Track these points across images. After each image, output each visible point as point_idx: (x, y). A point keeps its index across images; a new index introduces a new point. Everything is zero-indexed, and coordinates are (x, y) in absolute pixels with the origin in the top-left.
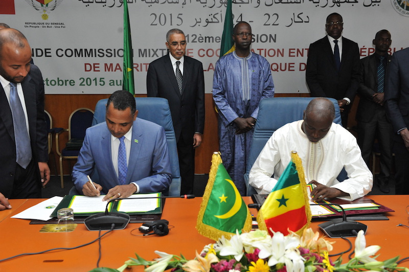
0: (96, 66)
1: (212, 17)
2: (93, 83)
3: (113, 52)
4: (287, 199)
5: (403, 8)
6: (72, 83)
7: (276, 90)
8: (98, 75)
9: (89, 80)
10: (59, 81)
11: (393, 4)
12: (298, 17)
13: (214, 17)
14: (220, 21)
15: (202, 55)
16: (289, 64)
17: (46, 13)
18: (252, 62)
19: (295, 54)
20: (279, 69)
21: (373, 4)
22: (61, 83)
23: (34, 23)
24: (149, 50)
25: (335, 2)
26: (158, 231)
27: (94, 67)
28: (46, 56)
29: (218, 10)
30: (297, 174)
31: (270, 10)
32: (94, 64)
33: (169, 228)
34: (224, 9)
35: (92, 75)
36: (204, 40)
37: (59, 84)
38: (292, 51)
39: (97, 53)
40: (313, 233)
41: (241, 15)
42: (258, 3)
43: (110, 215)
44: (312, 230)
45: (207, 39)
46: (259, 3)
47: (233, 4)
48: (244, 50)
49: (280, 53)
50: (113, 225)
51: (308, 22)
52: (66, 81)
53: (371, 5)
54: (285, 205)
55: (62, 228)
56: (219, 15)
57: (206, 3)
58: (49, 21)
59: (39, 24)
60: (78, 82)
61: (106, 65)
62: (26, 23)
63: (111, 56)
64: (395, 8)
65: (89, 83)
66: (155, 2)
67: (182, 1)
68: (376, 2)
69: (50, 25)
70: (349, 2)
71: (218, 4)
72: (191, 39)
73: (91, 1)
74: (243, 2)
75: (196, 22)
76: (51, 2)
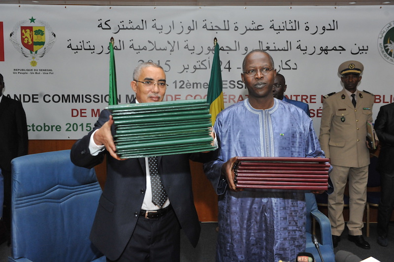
0: (83, 111)
1: (200, 63)
2: (80, 128)
3: (100, 98)
5: (391, 56)
6: (58, 128)
8: (84, 121)
9: (75, 125)
10: (45, 126)
11: (381, 52)
12: (286, 64)
13: (202, 64)
14: (208, 67)
17: (35, 60)
21: (361, 52)
22: (47, 128)
23: (23, 70)
25: (322, 50)
27: (81, 113)
28: (33, 102)
29: (206, 57)
32: (81, 110)
34: (212, 56)
35: (79, 120)
36: (192, 86)
37: (45, 130)
39: (85, 99)
41: (229, 62)
42: (245, 50)
45: (195, 85)
47: (220, 51)
51: (296, 69)
52: (52, 127)
53: (358, 53)
56: (207, 61)
57: (194, 50)
58: (38, 67)
59: (28, 70)
60: (64, 127)
61: (93, 110)
62: (14, 70)
63: (99, 101)
64: (383, 56)
65: (75, 129)
66: (143, 49)
67: (169, 48)
68: (364, 50)
69: (38, 72)
70: (336, 50)
71: (206, 51)
72: (179, 85)
73: (80, 48)
74: (231, 50)
75: (183, 68)
76: (40, 49)
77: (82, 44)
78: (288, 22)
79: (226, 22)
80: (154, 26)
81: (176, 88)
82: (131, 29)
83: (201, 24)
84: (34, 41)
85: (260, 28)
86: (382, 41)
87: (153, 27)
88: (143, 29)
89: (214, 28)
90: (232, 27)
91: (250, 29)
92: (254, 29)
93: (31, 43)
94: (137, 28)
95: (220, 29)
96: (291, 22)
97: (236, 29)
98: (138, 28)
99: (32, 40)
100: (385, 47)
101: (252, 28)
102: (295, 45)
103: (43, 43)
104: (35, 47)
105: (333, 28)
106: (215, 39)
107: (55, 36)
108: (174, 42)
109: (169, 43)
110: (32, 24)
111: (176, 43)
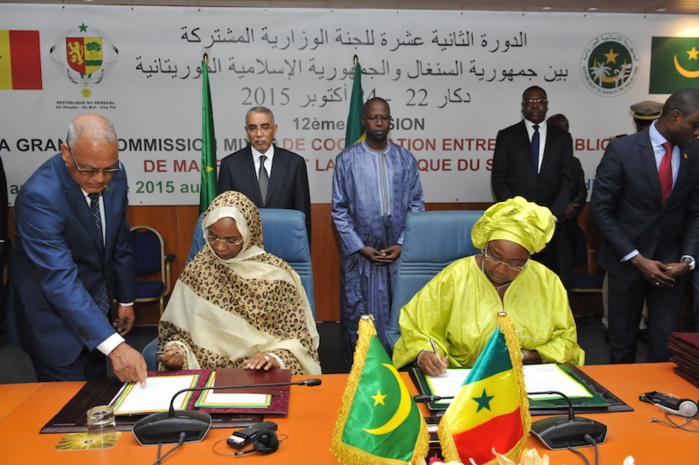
0: (161, 163)
1: (332, 92)
2: (157, 188)
3: (186, 144)
4: (491, 398)
5: (598, 84)
7: (427, 198)
8: (164, 178)
9: (150, 185)
11: (584, 78)
12: (455, 94)
13: (335, 93)
14: (343, 98)
15: (317, 147)
16: (444, 161)
17: (88, 87)
18: (393, 157)
19: (452, 147)
20: (429, 168)
21: (558, 78)
23: (70, 103)
24: (240, 140)
25: (505, 75)
26: (261, 446)
27: (159, 166)
29: (340, 84)
30: (507, 352)
31: (416, 85)
32: (158, 162)
33: (279, 438)
34: (350, 83)
35: (155, 177)
36: (320, 127)
38: (447, 142)
39: (163, 145)
40: (539, 457)
41: (374, 91)
42: (397, 73)
43: (178, 417)
44: (536, 453)
45: (325, 125)
46: (399, 74)
47: (362, 75)
48: (378, 141)
49: (430, 145)
50: (183, 435)
51: (469, 101)
53: (553, 80)
54: (488, 408)
55: (94, 442)
56: (343, 88)
57: (323, 73)
58: (93, 98)
59: (78, 103)
60: (134, 188)
61: (176, 162)
62: (58, 102)
63: (184, 149)
64: (588, 84)
65: (150, 189)
66: (249, 71)
67: (287, 70)
68: (561, 75)
69: (93, 105)
70: (524, 75)
71: (340, 75)
72: (302, 124)
73: (154, 69)
74: (376, 73)
75: (308, 100)
76: (95, 71)
77: (158, 63)
78: (457, 34)
79: (370, 33)
80: (265, 38)
81: (297, 128)
82: (230, 41)
83: (333, 36)
84: (87, 58)
85: (418, 41)
86: (586, 63)
87: (263, 39)
88: (248, 42)
89: (352, 41)
90: (378, 40)
91: (404, 44)
92: (409, 44)
93: (81, 62)
94: (239, 40)
95: (360, 43)
96: (461, 34)
97: (384, 42)
98: (241, 40)
99: (83, 58)
100: (590, 71)
101: (406, 42)
102: (467, 67)
103: (99, 63)
104: (88, 69)
105: (519, 43)
106: (356, 56)
107: (117, 51)
108: (295, 61)
109: (286, 62)
110: (82, 35)
111: (297, 63)
